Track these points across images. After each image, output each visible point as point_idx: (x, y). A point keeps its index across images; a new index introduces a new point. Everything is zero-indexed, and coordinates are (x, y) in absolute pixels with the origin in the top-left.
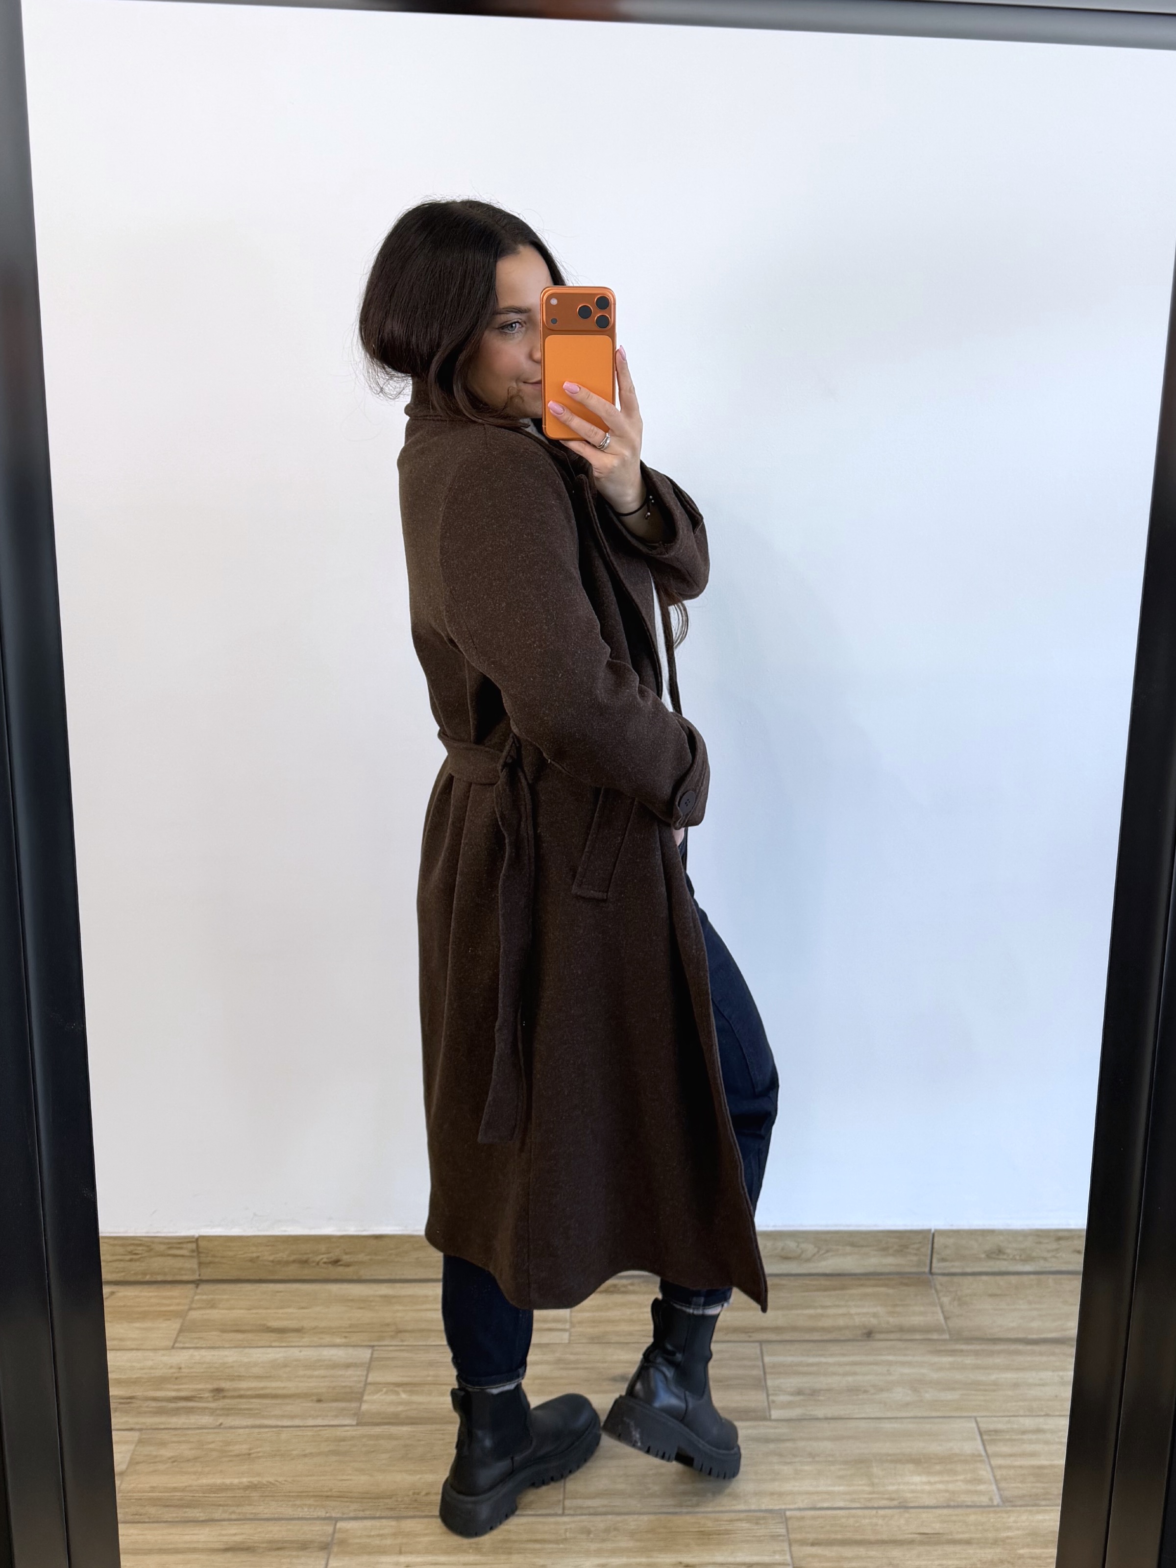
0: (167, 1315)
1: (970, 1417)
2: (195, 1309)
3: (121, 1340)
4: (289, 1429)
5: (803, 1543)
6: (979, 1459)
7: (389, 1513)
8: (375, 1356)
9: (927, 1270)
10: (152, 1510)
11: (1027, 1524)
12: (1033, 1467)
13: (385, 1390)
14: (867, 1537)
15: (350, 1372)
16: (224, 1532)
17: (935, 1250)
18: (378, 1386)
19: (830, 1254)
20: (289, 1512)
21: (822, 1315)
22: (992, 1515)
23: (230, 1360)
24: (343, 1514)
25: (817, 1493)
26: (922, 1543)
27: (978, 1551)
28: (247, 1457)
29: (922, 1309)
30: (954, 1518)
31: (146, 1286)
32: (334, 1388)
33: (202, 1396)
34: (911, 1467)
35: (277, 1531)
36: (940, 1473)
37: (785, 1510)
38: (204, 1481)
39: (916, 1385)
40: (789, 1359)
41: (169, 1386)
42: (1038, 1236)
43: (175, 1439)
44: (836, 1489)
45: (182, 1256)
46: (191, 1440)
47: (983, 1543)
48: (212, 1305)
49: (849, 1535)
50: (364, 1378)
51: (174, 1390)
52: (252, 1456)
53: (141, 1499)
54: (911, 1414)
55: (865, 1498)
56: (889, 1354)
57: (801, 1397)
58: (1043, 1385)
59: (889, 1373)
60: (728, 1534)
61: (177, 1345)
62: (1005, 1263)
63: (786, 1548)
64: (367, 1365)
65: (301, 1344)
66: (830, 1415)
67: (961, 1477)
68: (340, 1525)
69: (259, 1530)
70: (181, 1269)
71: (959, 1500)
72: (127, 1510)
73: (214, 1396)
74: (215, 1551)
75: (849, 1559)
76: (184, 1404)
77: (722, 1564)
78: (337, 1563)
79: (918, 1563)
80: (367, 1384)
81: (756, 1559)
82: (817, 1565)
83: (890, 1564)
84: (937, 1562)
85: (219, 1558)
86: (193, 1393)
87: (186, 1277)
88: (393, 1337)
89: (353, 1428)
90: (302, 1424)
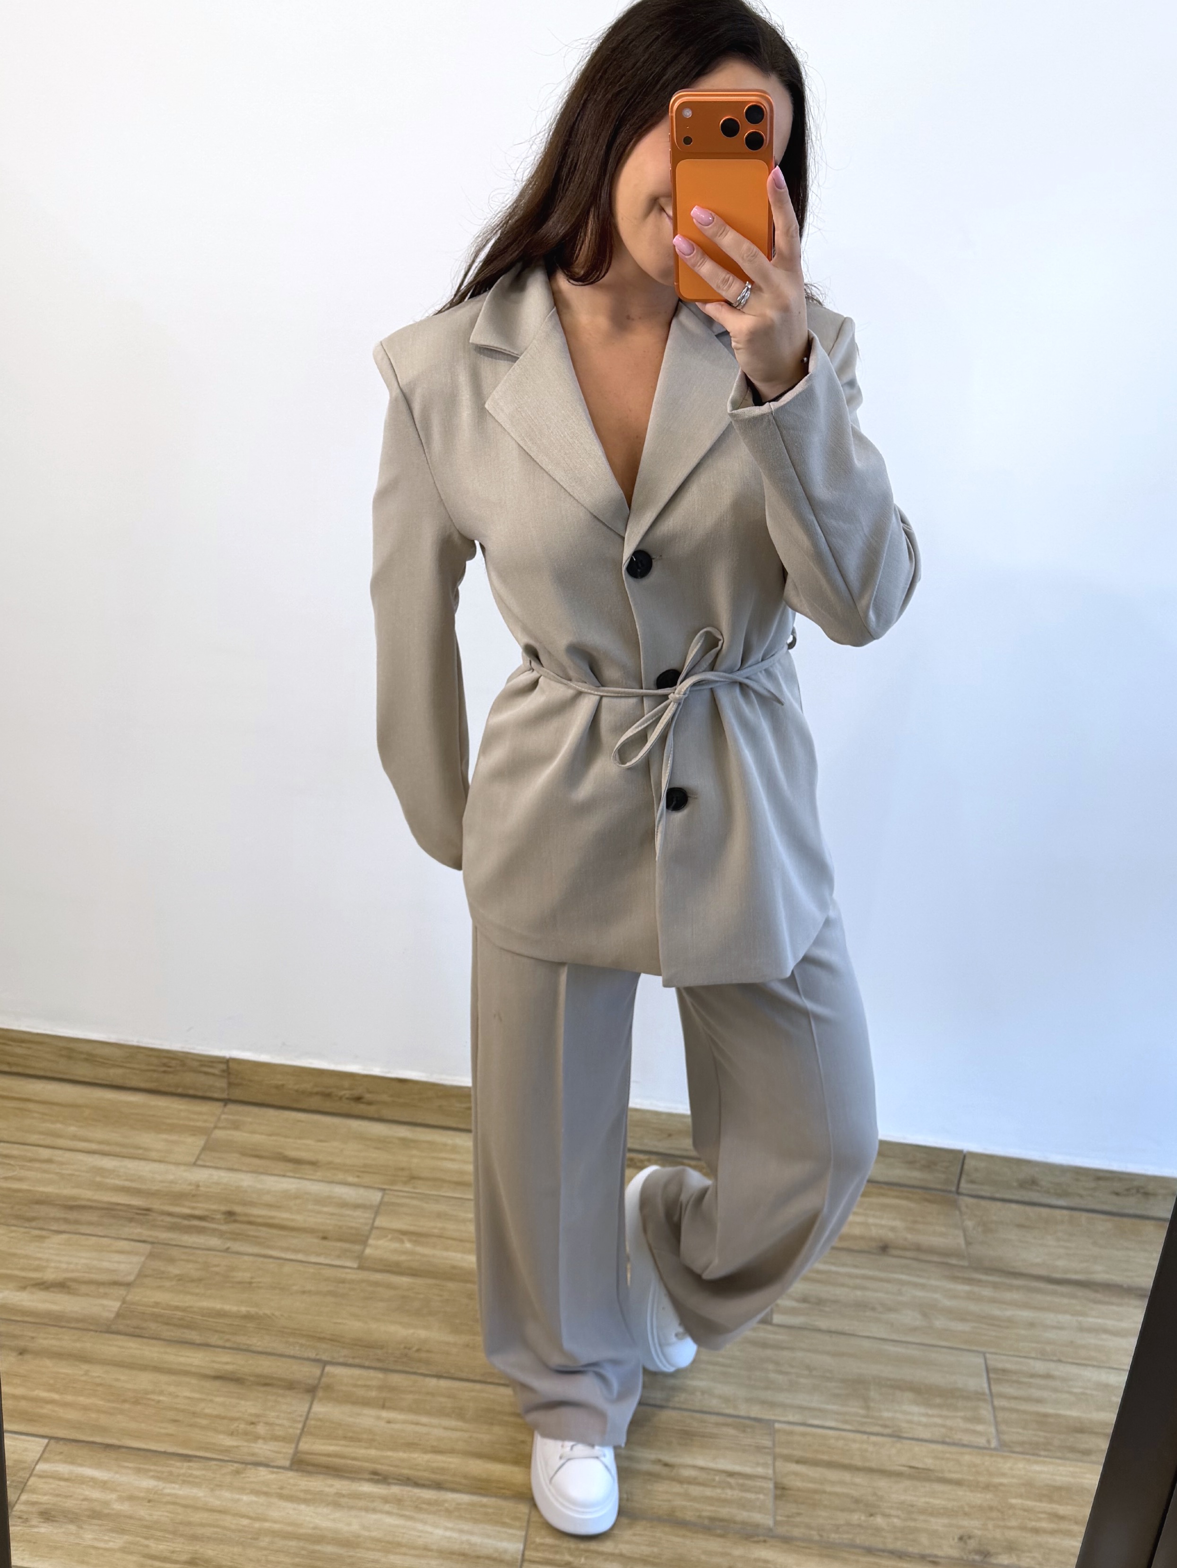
0: (195, 1131)
1: (978, 1352)
2: (220, 1128)
3: (146, 1149)
5: (788, 1458)
6: (982, 1397)
7: (379, 1365)
8: (385, 1199)
9: (954, 1189)
10: (153, 1326)
11: (1023, 1473)
12: (1037, 1414)
13: (390, 1236)
14: (853, 1462)
15: (358, 1213)
16: (217, 1359)
17: (964, 1172)
18: (385, 1232)
20: (281, 1348)
22: (987, 1458)
23: (245, 1184)
24: (333, 1358)
25: (809, 1409)
26: (910, 1477)
27: (968, 1494)
28: (248, 1286)
29: (943, 1230)
30: (948, 1455)
31: (178, 1098)
32: (341, 1227)
33: (214, 1216)
34: (909, 1395)
35: (266, 1366)
36: (939, 1406)
37: (774, 1421)
38: (206, 1304)
39: (925, 1310)
41: (187, 1203)
43: (184, 1257)
44: (828, 1407)
45: (213, 1075)
46: (200, 1260)
47: (974, 1486)
48: (236, 1126)
49: (835, 1458)
50: (371, 1221)
51: (189, 1207)
52: (254, 1285)
53: (143, 1313)
54: (918, 1340)
55: (858, 1421)
56: (902, 1273)
57: (806, 1305)
58: (1060, 1329)
59: (900, 1293)
60: (711, 1437)
61: (199, 1162)
62: (1038, 1194)
63: (770, 1461)
64: (376, 1209)
65: (314, 1178)
66: (833, 1329)
67: (961, 1414)
68: (328, 1369)
69: (250, 1362)
70: (211, 1086)
71: (955, 1437)
72: (129, 1322)
73: (225, 1219)
74: (206, 1377)
75: (833, 1483)
76: (196, 1223)
77: (702, 1469)
78: (320, 1409)
79: (903, 1498)
80: (373, 1228)
81: (737, 1468)
82: (799, 1484)
83: (875, 1494)
84: (923, 1500)
85: (208, 1384)
86: (206, 1213)
87: (216, 1095)
88: (405, 1183)
89: (354, 1272)
90: (304, 1259)
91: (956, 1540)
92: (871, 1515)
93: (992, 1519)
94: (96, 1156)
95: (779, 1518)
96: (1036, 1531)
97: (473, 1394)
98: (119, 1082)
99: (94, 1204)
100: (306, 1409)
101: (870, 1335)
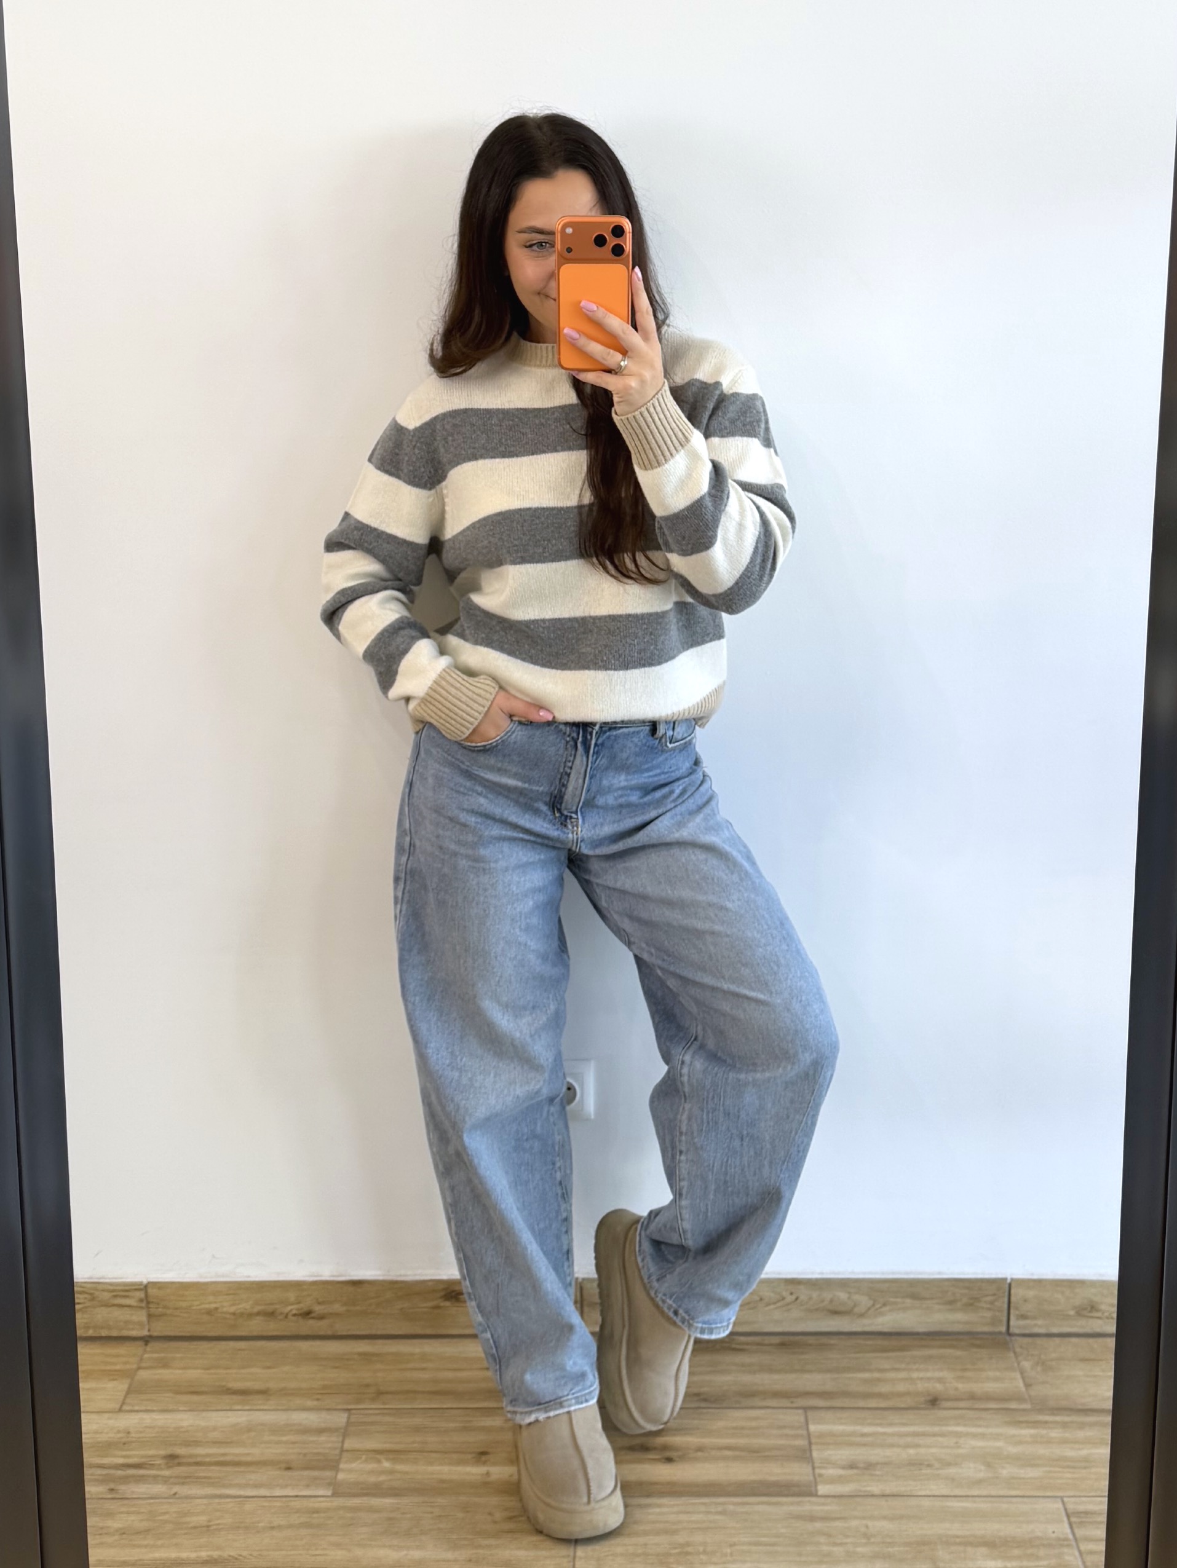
0: (117, 1375)
1: (1055, 1497)
2: (144, 1369)
4: (255, 1499)
6: (1066, 1543)
8: (353, 1420)
9: (1003, 1329)
13: (363, 1457)
15: (323, 1438)
17: (1012, 1304)
19: (887, 1308)
21: (879, 1380)
23: (185, 1424)
28: (207, 1529)
29: (998, 1374)
32: (305, 1455)
33: (153, 1462)
34: (983, 1550)
36: (1019, 1558)
38: (157, 1554)
39: (989, 1460)
40: (839, 1428)
41: (117, 1452)
43: (123, 1509)
45: (129, 1306)
46: (143, 1510)
48: (162, 1364)
50: (340, 1445)
51: (122, 1457)
52: (212, 1528)
54: (985, 1493)
56: (958, 1425)
57: (855, 1471)
59: (958, 1446)
61: (125, 1408)
62: (1100, 1322)
64: (342, 1431)
65: (266, 1407)
66: (888, 1492)
70: (127, 1322)
73: (167, 1463)
76: (133, 1471)
80: (342, 1451)
86: (143, 1460)
87: (134, 1333)
88: (373, 1400)
89: (328, 1499)
90: (268, 1495)
101: (928, 1493)
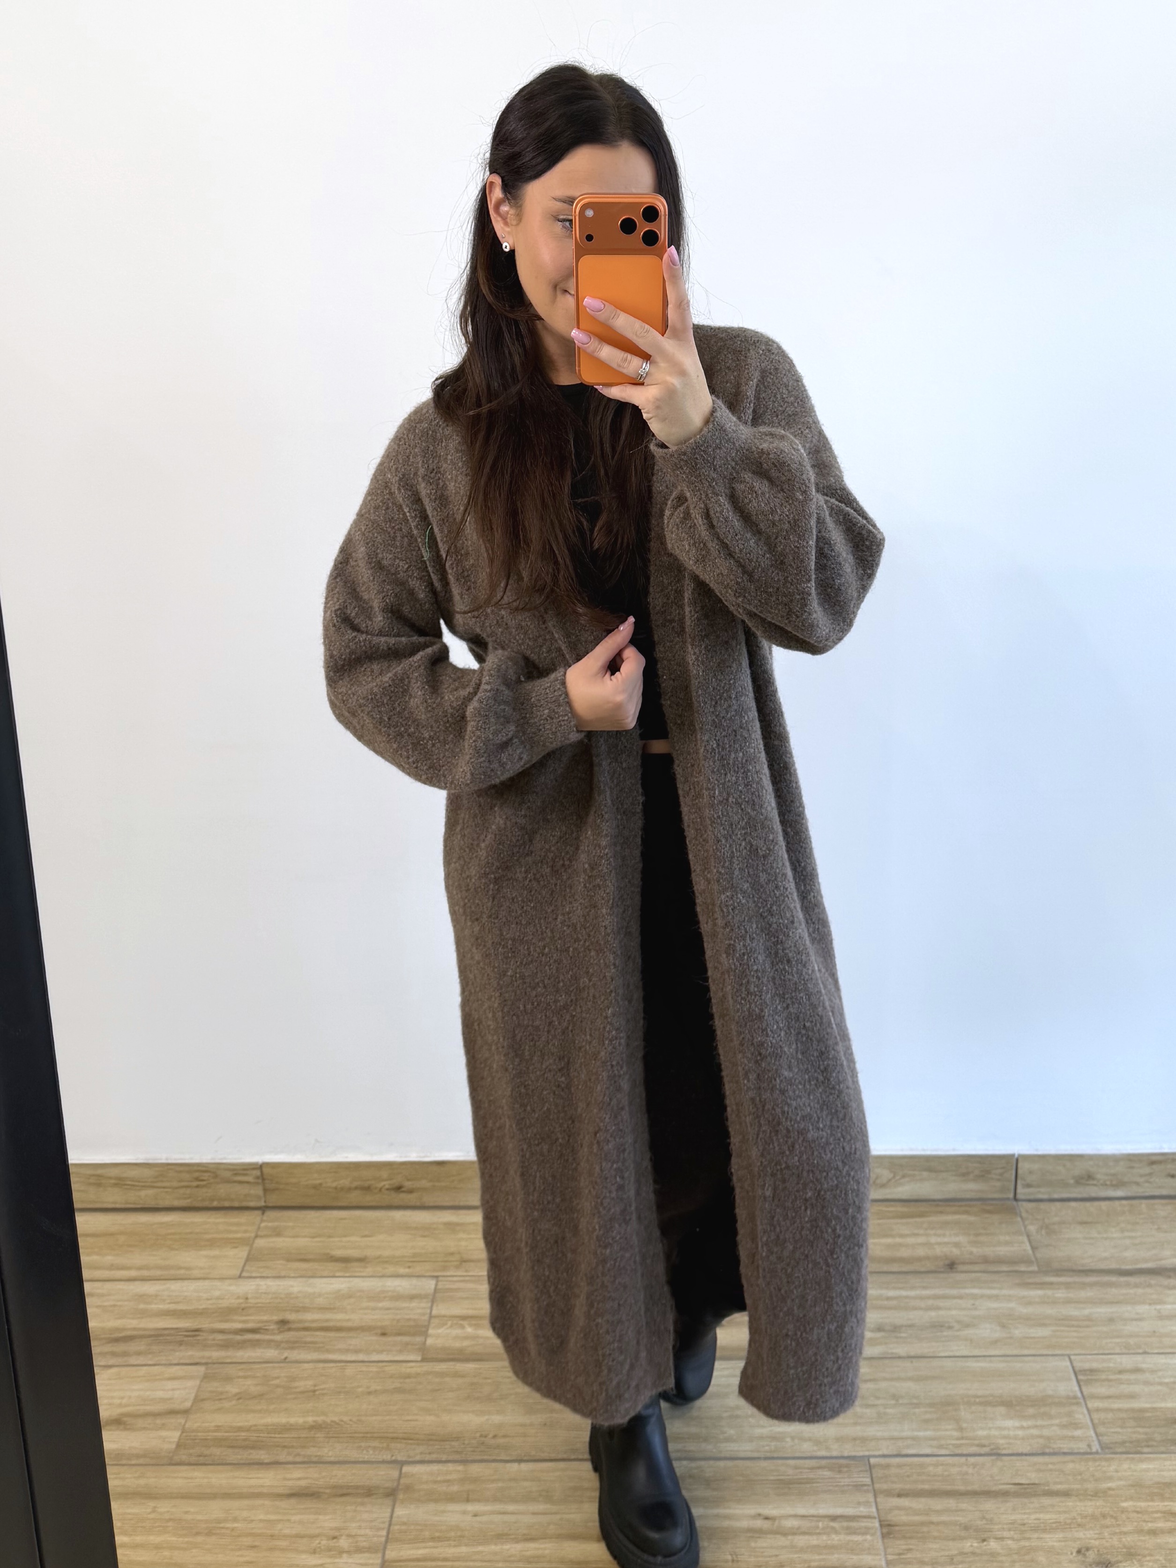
0: (234, 1243)
1: (1063, 1355)
2: (261, 1237)
3: (188, 1269)
4: (353, 1364)
5: (889, 1493)
6: (1074, 1401)
7: (457, 1457)
8: (440, 1286)
9: (1011, 1195)
10: (217, 1451)
11: (1130, 1473)
12: (1133, 1410)
13: (449, 1323)
14: (956, 1488)
15: (414, 1304)
16: (288, 1476)
17: (1019, 1176)
18: (444, 1319)
19: (907, 1179)
20: (354, 1455)
21: (901, 1245)
22: (1090, 1463)
23: (295, 1290)
24: (409, 1456)
25: (902, 1438)
26: (1017, 1495)
27: (1078, 1504)
28: (312, 1394)
29: (1007, 1238)
30: (1050, 1466)
31: (213, 1212)
32: (398, 1321)
33: (268, 1328)
34: (1002, 1410)
35: (341, 1476)
36: (1033, 1417)
37: (869, 1457)
38: (270, 1420)
39: (1004, 1321)
41: (236, 1318)
42: (1130, 1160)
43: (241, 1374)
44: (921, 1434)
45: (248, 1182)
46: (258, 1375)
47: (1084, 1495)
48: (277, 1232)
49: (937, 1486)
50: (428, 1311)
51: (240, 1322)
52: (317, 1393)
53: (206, 1439)
54: (1000, 1352)
55: (953, 1445)
56: (974, 1287)
57: (882, 1334)
58: (1141, 1320)
59: (975, 1308)
60: (810, 1483)
61: (244, 1274)
62: (1095, 1188)
63: (872, 1499)
64: (431, 1297)
65: (365, 1274)
66: (912, 1354)
67: (1057, 1421)
68: (406, 1469)
69: (324, 1474)
70: (246, 1195)
71: (1055, 1446)
72: (191, 1451)
73: (279, 1329)
74: (280, 1496)
75: (939, 1512)
76: (249, 1336)
77: (803, 1516)
78: (400, 1511)
79: (1013, 1517)
80: (431, 1317)
81: (839, 1511)
82: (904, 1518)
83: (983, 1518)
84: (1033, 1517)
85: (284, 1504)
86: (260, 1325)
87: (252, 1204)
88: (457, 1267)
89: (418, 1364)
90: (366, 1359)
91: (1074, 1554)
92: (984, 1540)
93: (1107, 1527)
94: (137, 1283)
95: (890, 1557)
96: (1153, 1532)
97: (558, 1474)
98: (152, 1204)
99: (141, 1333)
100: (388, 1515)
101: (951, 1354)
